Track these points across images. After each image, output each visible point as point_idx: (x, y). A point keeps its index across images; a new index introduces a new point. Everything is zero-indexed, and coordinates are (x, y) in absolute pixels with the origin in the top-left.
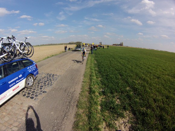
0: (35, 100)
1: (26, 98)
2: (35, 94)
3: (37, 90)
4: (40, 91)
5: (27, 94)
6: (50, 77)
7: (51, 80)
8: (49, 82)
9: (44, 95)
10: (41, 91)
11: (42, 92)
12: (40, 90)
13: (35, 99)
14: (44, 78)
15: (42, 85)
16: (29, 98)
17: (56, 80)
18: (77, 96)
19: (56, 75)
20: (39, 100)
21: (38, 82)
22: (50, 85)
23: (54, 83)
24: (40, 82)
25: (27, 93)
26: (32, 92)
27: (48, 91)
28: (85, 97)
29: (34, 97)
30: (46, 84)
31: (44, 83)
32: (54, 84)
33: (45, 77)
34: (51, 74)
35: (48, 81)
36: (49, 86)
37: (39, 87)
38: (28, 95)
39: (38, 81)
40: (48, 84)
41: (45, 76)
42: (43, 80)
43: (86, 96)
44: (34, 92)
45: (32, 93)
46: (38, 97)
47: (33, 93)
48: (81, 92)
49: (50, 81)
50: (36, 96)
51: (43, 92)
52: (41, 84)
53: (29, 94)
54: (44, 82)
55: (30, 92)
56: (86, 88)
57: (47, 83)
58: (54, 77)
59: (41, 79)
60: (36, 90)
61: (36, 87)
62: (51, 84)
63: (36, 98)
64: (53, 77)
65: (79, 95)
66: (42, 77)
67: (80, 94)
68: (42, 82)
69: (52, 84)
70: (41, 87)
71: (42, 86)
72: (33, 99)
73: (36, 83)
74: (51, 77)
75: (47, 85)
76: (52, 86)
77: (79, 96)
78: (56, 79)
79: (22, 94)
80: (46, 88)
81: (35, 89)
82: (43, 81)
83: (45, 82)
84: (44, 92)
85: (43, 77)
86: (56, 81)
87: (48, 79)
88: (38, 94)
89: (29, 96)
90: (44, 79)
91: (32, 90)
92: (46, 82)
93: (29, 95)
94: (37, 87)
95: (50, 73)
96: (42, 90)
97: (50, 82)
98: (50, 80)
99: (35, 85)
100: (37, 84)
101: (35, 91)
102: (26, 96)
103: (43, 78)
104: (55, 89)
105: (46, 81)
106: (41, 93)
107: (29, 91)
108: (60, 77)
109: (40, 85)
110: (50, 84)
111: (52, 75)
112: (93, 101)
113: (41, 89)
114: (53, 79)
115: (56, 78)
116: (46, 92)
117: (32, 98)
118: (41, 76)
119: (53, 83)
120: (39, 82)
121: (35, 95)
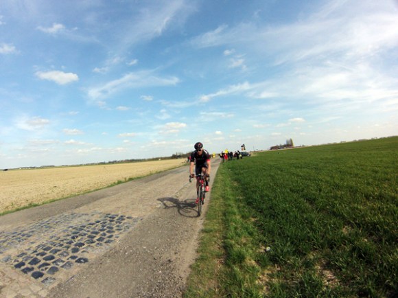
0: (43, 282)
1: (22, 272)
2: (52, 265)
3: (62, 254)
4: (69, 256)
5: (29, 263)
6: (111, 221)
7: (112, 228)
8: (104, 234)
9: (76, 268)
10: (73, 257)
11: (74, 261)
12: (71, 254)
13: (47, 279)
14: (93, 224)
15: (82, 242)
16: (30, 274)
17: (125, 231)
18: (183, 275)
19: (128, 218)
20: (55, 285)
21: (74, 233)
22: (106, 242)
23: (119, 237)
24: (81, 232)
25: (29, 261)
26: (44, 259)
27: (94, 257)
28: (208, 275)
29: (44, 272)
30: (95, 239)
31: (89, 237)
32: (117, 240)
33: (98, 222)
34: (117, 216)
35: (102, 233)
36: (101, 245)
37: (72, 246)
38: (29, 266)
39: (74, 231)
40: (100, 239)
41: (99, 219)
42: (90, 229)
43: (212, 274)
44: (52, 258)
45: (43, 262)
46: (57, 273)
47: (48, 262)
48: (196, 260)
49: (108, 232)
50: (54, 270)
51: (76, 261)
52: (79, 238)
53: (35, 261)
54: (89, 233)
55: (39, 257)
56: (212, 249)
57: (98, 237)
58: (123, 222)
59: (84, 227)
60: (58, 253)
61: (61, 245)
62: (108, 239)
63: (49, 276)
64: (120, 223)
65: (190, 270)
66: (90, 222)
67: (190, 267)
68: (85, 235)
69: (112, 239)
70: (76, 245)
71: (82, 245)
72: (40, 279)
73: (68, 235)
74: (114, 223)
75: (98, 242)
76: (111, 245)
77: (188, 274)
78: (128, 227)
79: (15, 261)
80: (89, 249)
81: (59, 250)
82: (88, 231)
83: (92, 233)
84: (79, 261)
85: (93, 222)
86: (126, 233)
87: (103, 226)
88: (61, 264)
89: (33, 269)
90: (93, 226)
91: (48, 252)
92: (97, 233)
93: (34, 266)
94: (65, 245)
95: (113, 213)
96: (75, 254)
97: (108, 234)
98: (108, 230)
99: (62, 241)
100: (68, 238)
101: (56, 255)
102: (23, 268)
103: (90, 224)
104: (116, 252)
105: (97, 230)
106: (69, 264)
107: (37, 255)
108: (139, 222)
109: (76, 241)
110: (105, 240)
111: (117, 218)
112: (240, 286)
113: (75, 250)
114: (118, 226)
115: (126, 225)
116: (86, 260)
117: (38, 275)
118: (87, 219)
119: (114, 236)
120: (76, 233)
121: (49, 267)
